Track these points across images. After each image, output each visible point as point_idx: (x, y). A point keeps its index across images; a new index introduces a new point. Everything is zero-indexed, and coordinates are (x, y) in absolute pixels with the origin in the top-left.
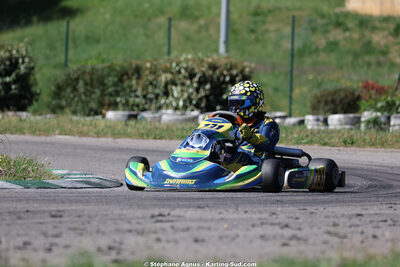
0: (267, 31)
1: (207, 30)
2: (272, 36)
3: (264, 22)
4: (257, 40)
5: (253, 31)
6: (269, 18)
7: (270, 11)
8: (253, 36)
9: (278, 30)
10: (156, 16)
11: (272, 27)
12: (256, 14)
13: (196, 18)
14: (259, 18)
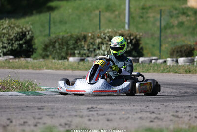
0: (148, 17)
1: (119, 17)
2: (151, 19)
3: (147, 13)
4: (144, 22)
5: (142, 17)
6: (150, 11)
7: (150, 7)
8: (141, 20)
9: (154, 17)
10: (94, 10)
11: (151, 15)
12: (143, 9)
13: (114, 11)
14: (144, 11)
